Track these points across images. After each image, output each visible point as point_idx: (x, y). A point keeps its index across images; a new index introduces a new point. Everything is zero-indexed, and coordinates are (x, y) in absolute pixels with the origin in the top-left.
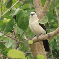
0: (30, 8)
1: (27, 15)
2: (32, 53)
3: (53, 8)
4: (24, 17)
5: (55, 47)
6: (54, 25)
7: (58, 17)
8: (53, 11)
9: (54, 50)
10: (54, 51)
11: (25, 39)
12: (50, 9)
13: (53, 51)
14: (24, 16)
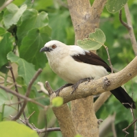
1: (46, 24)
2: (59, 130)
3: (120, 7)
4: (38, 31)
5: (124, 114)
6: (120, 55)
7: (132, 31)
8: (120, 15)
9: (121, 123)
10: (120, 126)
11: (41, 92)
12: (111, 9)
13: (117, 126)
14: (40, 29)
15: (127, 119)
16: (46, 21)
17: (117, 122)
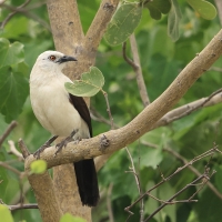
0: (33, 34)
1: (22, 60)
2: (36, 207)
3: (125, 37)
4: (10, 69)
5: (125, 187)
7: (140, 71)
8: (124, 48)
9: (120, 198)
10: (118, 203)
11: (11, 153)
12: (112, 40)
13: (114, 203)
14: (12, 66)
15: (129, 193)
16: (21, 55)
17: (115, 197)
